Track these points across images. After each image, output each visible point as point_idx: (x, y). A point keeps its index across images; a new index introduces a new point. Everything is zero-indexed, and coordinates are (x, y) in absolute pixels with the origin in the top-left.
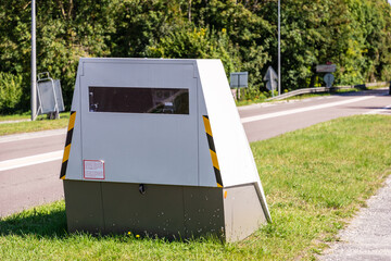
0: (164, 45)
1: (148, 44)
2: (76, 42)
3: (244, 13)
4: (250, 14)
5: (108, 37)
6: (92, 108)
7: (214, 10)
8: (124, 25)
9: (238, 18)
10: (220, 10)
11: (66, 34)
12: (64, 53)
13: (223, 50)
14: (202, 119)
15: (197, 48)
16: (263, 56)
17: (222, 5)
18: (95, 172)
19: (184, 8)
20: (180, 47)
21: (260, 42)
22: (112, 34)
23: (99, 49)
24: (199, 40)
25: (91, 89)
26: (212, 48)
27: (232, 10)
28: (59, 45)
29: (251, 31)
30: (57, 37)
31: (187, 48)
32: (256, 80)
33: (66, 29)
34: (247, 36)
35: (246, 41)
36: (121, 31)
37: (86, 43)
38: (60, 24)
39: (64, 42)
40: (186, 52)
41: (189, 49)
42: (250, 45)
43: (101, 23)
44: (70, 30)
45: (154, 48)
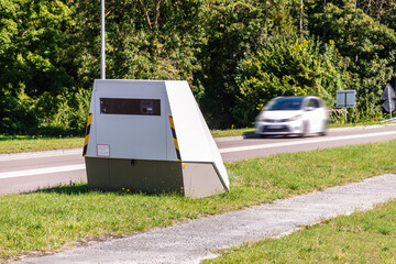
0: (261, 59)
1: (243, 57)
2: (162, 56)
3: (365, 20)
4: (372, 21)
5: (199, 50)
6: (102, 111)
7: (330, 16)
8: (218, 35)
9: (358, 26)
10: (337, 16)
11: (151, 46)
12: (148, 68)
13: (330, 65)
14: (168, 119)
15: (298, 62)
16: (387, 72)
17: (338, 11)
18: (104, 152)
19: (294, 14)
20: (279, 62)
21: (383, 54)
22: (203, 46)
23: (188, 63)
24: (301, 53)
25: (101, 99)
26: (316, 62)
27: (350, 16)
28: (142, 59)
29: (374, 41)
30: (140, 49)
31: (286, 61)
32: (378, 99)
33: (151, 40)
34: (368, 47)
35: (367, 53)
36: (214, 43)
37: (174, 55)
38: (143, 34)
39: (148, 55)
40: (286, 66)
41: (289, 63)
42: (372, 59)
43: (191, 33)
44: (155, 41)
45: (249, 62)
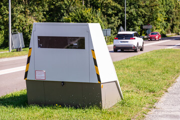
0: (71, 16)
1: (64, 16)
2: (29, 15)
3: (109, 1)
5: (45, 13)
6: (39, 46)
8: (52, 7)
9: (106, 4)
12: (24, 20)
13: (99, 19)
14: (91, 51)
15: (86, 18)
16: (118, 21)
18: (41, 76)
20: (79, 18)
21: (116, 15)
22: (46, 11)
23: (40, 18)
24: (88, 14)
25: (39, 37)
26: (94, 18)
28: (21, 16)
29: (112, 9)
30: (21, 12)
31: (82, 18)
32: (114, 32)
33: (25, 9)
34: (110, 12)
35: (109, 14)
36: (51, 10)
37: (34, 15)
38: (22, 7)
39: (24, 15)
40: (82, 19)
41: (83, 18)
42: (112, 16)
43: (41, 6)
44: (26, 10)
45: (66, 18)
